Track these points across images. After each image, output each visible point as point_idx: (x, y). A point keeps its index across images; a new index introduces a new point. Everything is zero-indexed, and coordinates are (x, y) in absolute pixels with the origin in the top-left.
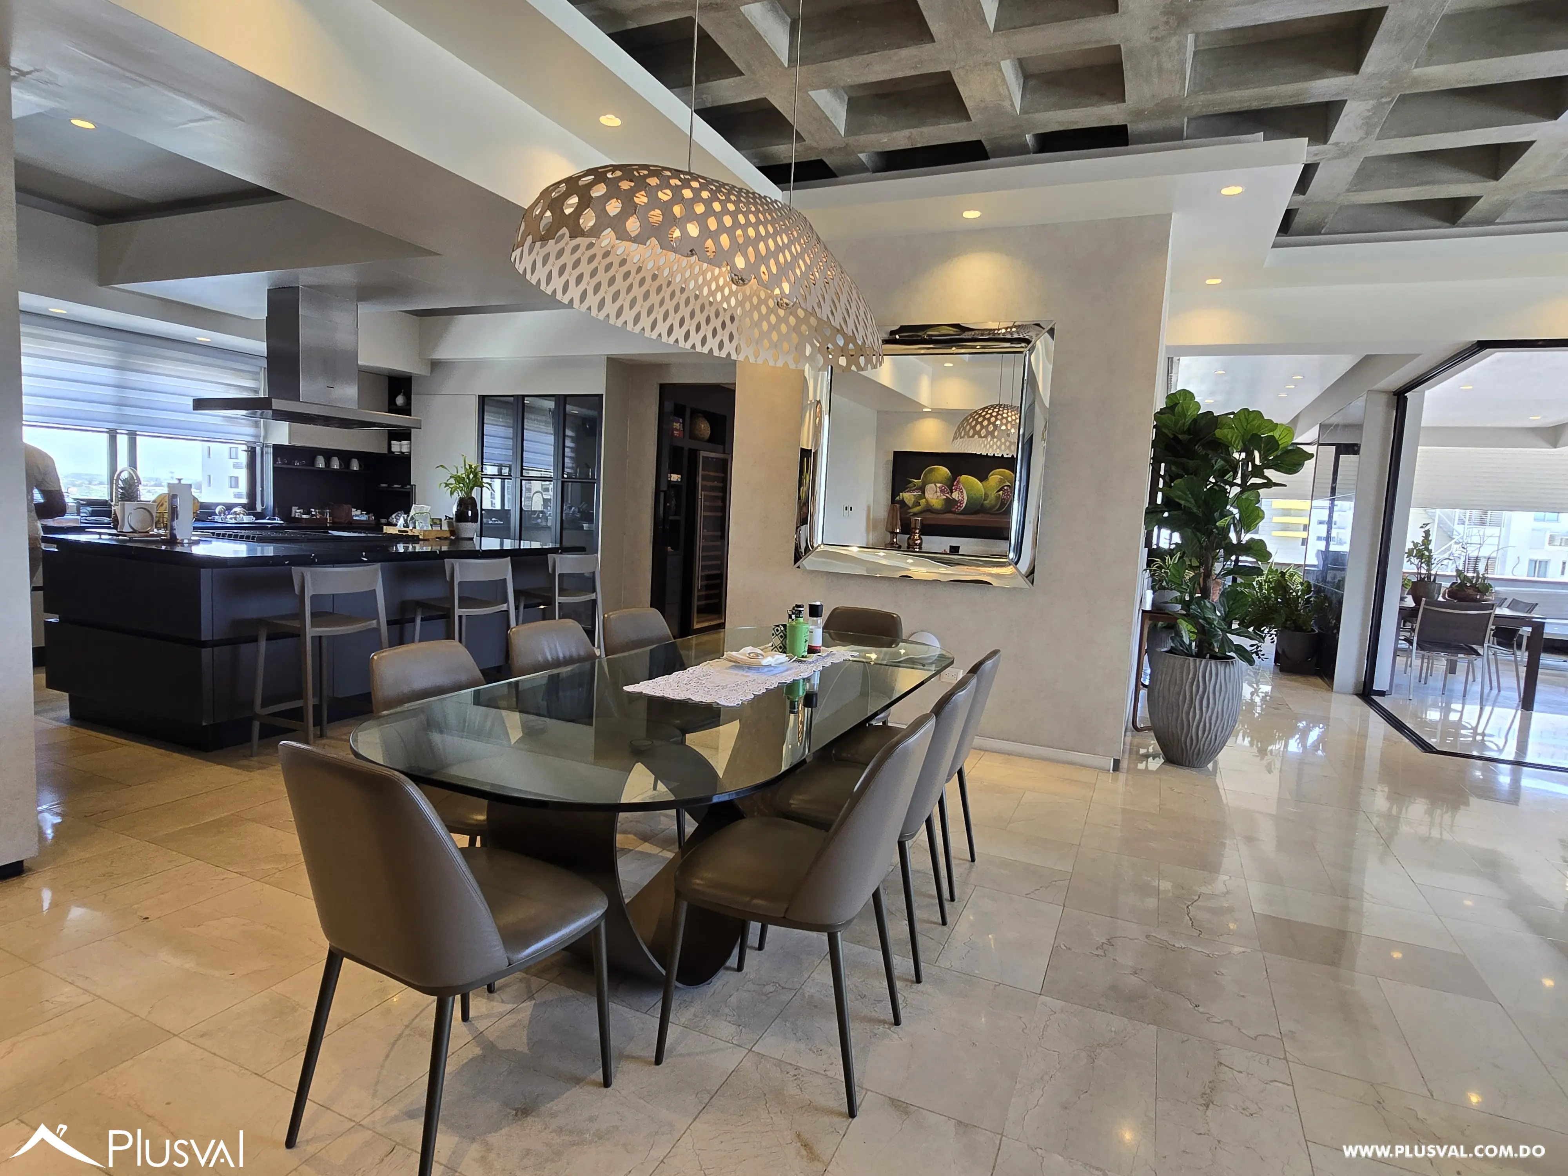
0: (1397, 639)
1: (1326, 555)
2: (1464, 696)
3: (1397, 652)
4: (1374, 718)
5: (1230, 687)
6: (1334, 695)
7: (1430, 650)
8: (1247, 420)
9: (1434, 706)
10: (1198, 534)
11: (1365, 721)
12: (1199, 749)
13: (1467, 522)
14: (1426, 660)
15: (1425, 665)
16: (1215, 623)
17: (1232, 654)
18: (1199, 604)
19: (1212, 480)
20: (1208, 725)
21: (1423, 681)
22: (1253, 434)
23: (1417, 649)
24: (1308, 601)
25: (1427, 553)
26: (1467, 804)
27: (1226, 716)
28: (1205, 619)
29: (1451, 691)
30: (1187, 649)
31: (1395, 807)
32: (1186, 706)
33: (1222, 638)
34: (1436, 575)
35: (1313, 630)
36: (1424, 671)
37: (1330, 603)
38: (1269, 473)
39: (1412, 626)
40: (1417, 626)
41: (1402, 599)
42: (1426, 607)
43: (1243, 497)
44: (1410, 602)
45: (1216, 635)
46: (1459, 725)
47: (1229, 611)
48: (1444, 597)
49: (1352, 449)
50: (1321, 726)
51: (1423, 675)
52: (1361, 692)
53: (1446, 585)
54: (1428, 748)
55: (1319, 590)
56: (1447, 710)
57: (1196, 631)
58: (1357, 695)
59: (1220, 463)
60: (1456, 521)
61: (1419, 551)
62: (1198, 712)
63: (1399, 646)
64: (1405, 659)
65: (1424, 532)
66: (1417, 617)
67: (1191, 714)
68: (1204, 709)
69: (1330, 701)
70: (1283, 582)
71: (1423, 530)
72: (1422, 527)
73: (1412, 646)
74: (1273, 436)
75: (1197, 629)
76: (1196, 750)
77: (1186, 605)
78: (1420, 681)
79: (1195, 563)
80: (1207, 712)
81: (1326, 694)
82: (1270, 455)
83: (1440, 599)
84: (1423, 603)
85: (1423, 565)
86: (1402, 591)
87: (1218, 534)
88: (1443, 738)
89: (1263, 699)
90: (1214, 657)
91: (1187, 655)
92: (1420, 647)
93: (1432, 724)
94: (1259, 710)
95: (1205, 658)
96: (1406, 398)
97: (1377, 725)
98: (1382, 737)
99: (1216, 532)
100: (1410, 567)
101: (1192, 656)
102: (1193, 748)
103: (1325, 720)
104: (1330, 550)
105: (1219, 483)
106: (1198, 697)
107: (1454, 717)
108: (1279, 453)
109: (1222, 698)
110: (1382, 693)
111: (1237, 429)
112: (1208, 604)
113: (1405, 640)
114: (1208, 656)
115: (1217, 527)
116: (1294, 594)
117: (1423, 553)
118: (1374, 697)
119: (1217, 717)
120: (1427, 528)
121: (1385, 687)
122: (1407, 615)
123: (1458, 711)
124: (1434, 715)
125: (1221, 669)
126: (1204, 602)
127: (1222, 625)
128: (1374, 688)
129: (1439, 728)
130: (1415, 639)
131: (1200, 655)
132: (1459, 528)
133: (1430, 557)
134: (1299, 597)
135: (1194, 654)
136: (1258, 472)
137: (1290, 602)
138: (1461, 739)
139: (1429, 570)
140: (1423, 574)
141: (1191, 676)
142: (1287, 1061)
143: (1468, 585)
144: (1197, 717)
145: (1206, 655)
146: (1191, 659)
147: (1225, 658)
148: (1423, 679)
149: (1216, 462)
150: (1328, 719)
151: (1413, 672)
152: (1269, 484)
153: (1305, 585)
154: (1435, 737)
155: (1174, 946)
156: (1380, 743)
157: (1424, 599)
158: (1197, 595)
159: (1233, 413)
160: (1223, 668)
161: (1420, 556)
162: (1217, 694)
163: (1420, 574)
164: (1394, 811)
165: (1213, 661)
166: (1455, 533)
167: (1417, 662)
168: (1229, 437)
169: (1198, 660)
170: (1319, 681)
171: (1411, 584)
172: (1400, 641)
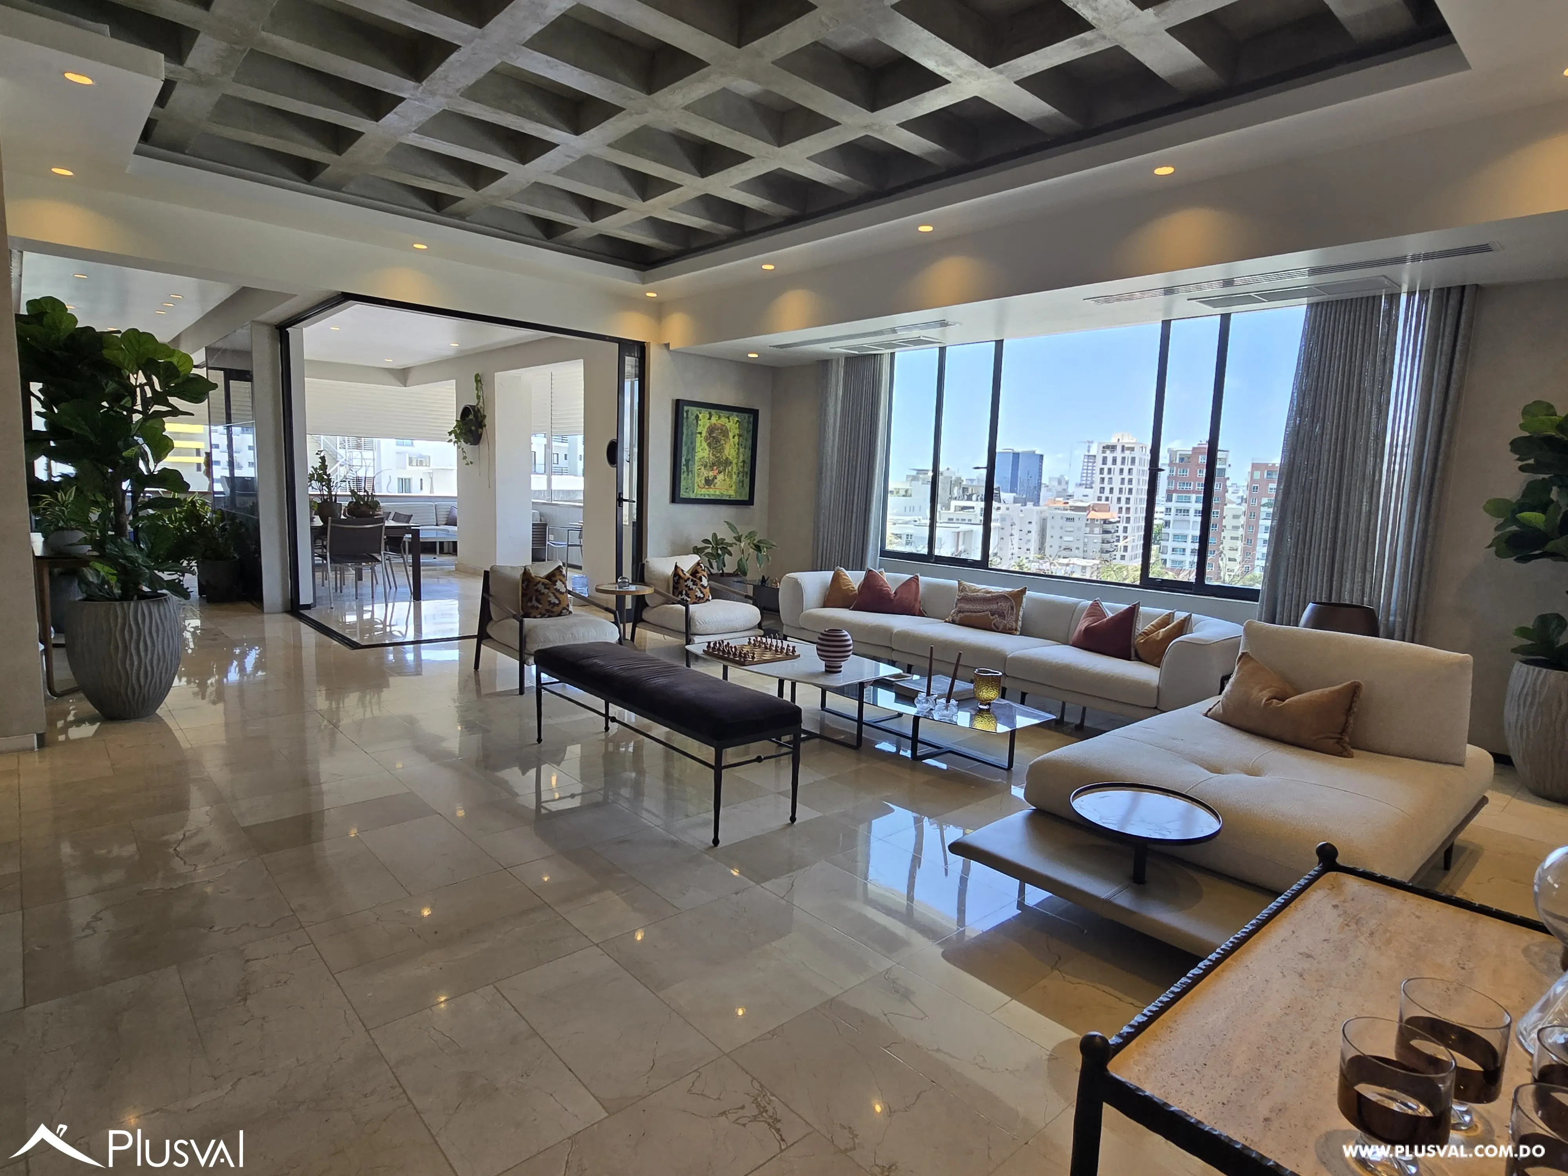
0: (313, 557)
1: (232, 480)
2: (373, 597)
3: (315, 567)
4: (305, 629)
5: (167, 624)
6: (266, 617)
7: (340, 563)
8: (139, 342)
9: (351, 610)
10: (100, 465)
11: (298, 634)
12: (144, 698)
13: (347, 446)
14: (339, 572)
15: (338, 576)
16: (140, 561)
17: (164, 591)
18: (115, 544)
19: (105, 404)
20: (149, 669)
21: (339, 591)
22: (149, 359)
23: (331, 563)
24: (223, 529)
25: (325, 477)
26: (388, 686)
27: (168, 657)
28: (127, 558)
29: (362, 595)
30: (108, 594)
31: (334, 703)
32: (120, 655)
33: (150, 576)
34: (336, 495)
35: (234, 557)
36: (338, 582)
37: (247, 529)
38: (173, 400)
39: (323, 543)
40: (327, 543)
41: (312, 520)
42: (333, 525)
43: (148, 425)
44: (318, 522)
45: (141, 575)
46: (372, 620)
47: (152, 547)
48: (345, 515)
49: (244, 376)
50: (257, 648)
51: (339, 585)
52: (290, 609)
53: (345, 504)
54: (354, 646)
55: (233, 517)
56: (360, 613)
57: (116, 572)
58: (287, 612)
59: (111, 387)
60: (338, 446)
61: (319, 475)
62: (135, 658)
63: (316, 562)
64: (321, 573)
65: (320, 458)
66: (326, 535)
67: (128, 662)
68: (142, 654)
69: (263, 622)
70: (195, 511)
71: (319, 456)
72: (317, 454)
73: (326, 560)
74: (171, 363)
75: (117, 570)
76: (141, 698)
77: (99, 545)
78: (336, 591)
79: (100, 498)
80: (146, 655)
81: (259, 617)
82: (170, 382)
83: (343, 517)
84: (330, 521)
85: (324, 487)
86: (311, 512)
87: (126, 465)
88: (362, 633)
89: (194, 634)
90: (144, 596)
91: (109, 600)
92: (333, 561)
93: (352, 626)
94: (192, 645)
95: (132, 600)
96: (287, 333)
97: (309, 635)
98: (314, 645)
99: (123, 463)
100: (315, 489)
101: (116, 600)
102: (136, 696)
103: (261, 641)
104: (236, 475)
105: (115, 409)
106: (133, 642)
107: (367, 616)
108: (179, 380)
109: (160, 639)
110: (308, 607)
111: (128, 350)
112: (125, 541)
113: (319, 556)
114: (136, 597)
115: (123, 458)
116: (209, 522)
117: (322, 476)
118: (302, 611)
119: (159, 660)
120: (322, 455)
121: (310, 601)
122: (317, 534)
123: (370, 611)
124: (351, 618)
125: (155, 609)
126: (122, 541)
127: (148, 563)
128: (301, 603)
129: (358, 625)
130: (328, 554)
131: (126, 597)
132: (341, 452)
133: (329, 480)
134: (214, 526)
135: (118, 597)
136: (159, 398)
137: (204, 532)
138: (376, 633)
139: (330, 491)
140: (325, 495)
141: (120, 620)
142: (304, 928)
143: (362, 503)
144: (136, 663)
145: (133, 597)
146: (117, 603)
147: (155, 597)
148: (339, 588)
149: (106, 384)
150: (264, 639)
151: (331, 583)
152: (175, 412)
153: (219, 512)
154: (356, 636)
155: (171, 889)
156: (313, 651)
157: (330, 518)
158: (110, 533)
159: (119, 332)
160: (156, 607)
161: (320, 479)
162: (154, 635)
163: (323, 495)
164: (334, 705)
165: (143, 602)
166: (338, 456)
167: (331, 575)
168: (120, 358)
169: (125, 604)
170: (249, 606)
171: (317, 505)
172: (316, 558)
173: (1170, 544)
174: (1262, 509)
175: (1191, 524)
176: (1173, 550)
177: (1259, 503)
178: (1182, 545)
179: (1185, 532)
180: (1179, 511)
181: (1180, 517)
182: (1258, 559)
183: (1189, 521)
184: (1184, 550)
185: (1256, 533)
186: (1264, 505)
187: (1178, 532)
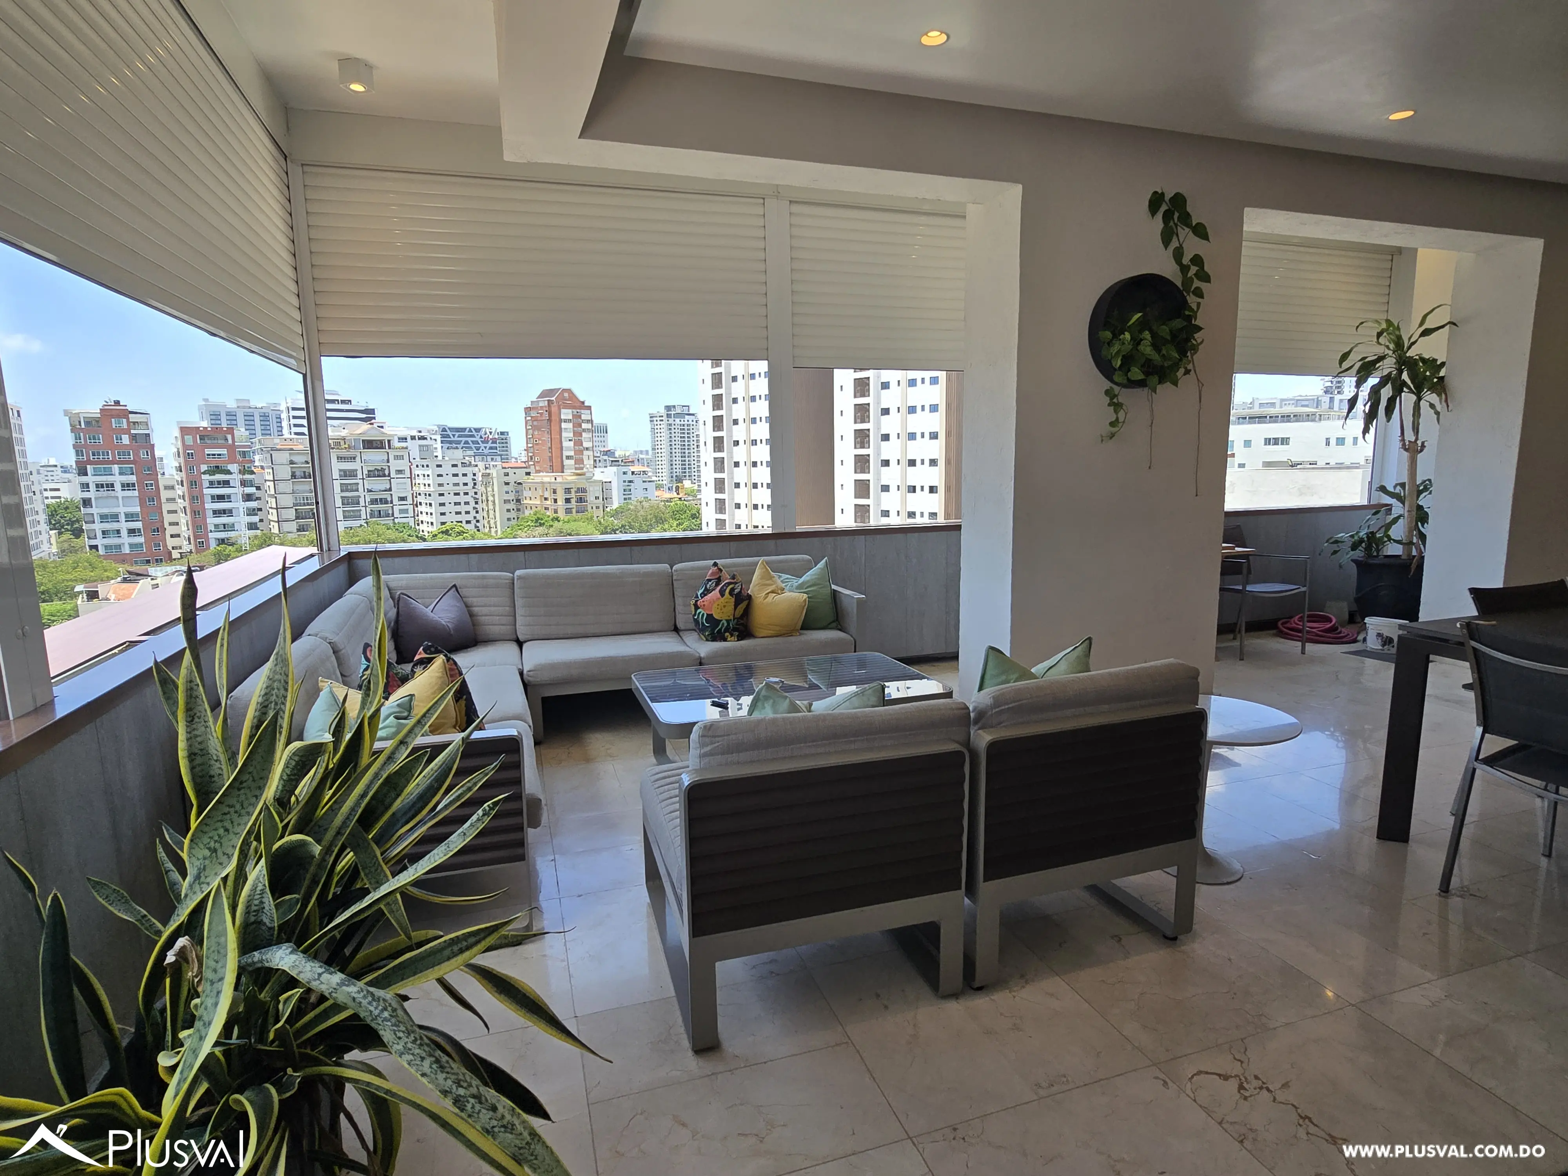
173: (98, 527)
174: (203, 477)
175: (120, 499)
176: (104, 532)
177: (199, 470)
178: (115, 526)
179: (115, 510)
180: (99, 486)
181: (103, 493)
182: (211, 531)
183: (117, 498)
184: (118, 532)
185: (203, 503)
186: (204, 473)
187: (105, 511)
